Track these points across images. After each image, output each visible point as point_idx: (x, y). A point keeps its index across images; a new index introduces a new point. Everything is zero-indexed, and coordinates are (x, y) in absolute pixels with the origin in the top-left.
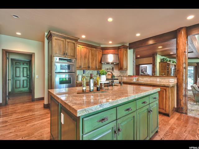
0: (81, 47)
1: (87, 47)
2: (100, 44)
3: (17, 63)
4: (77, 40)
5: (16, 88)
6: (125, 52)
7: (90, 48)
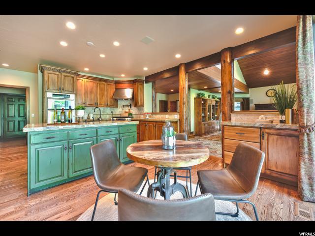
0: (86, 81)
1: (94, 81)
2: (113, 77)
3: (9, 100)
5: (8, 131)
6: (140, 86)
7: (98, 82)
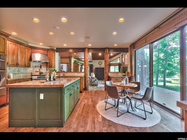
0: (9, 43)
1: (16, 44)
2: (28, 42)
4: (8, 36)
6: (54, 54)
7: (19, 45)
